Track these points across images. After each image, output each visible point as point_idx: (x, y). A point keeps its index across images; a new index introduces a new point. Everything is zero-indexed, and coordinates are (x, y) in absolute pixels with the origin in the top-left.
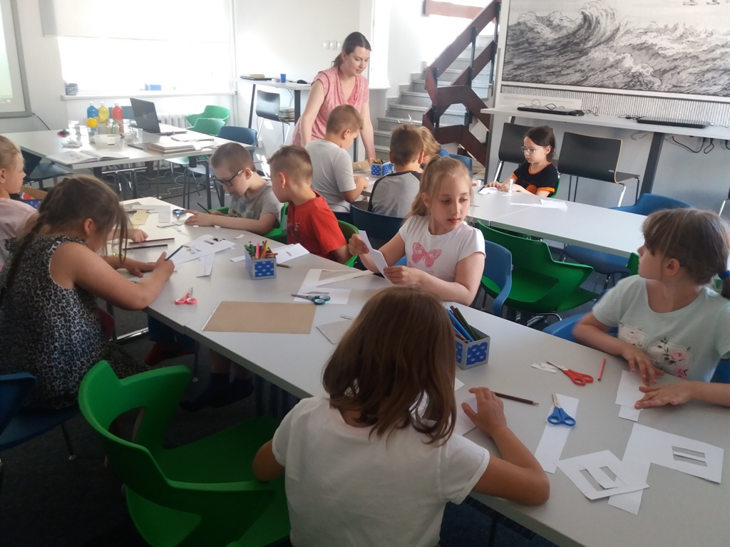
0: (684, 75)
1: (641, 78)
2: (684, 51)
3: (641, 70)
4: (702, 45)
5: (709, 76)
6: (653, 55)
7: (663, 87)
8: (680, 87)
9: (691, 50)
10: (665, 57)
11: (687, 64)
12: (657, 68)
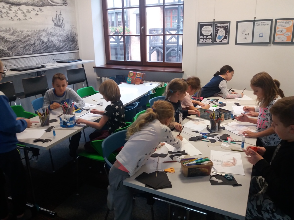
0: (19, 48)
1: (4, 52)
2: (16, 39)
3: (3, 48)
4: (21, 36)
5: (27, 47)
6: (5, 41)
7: (13, 54)
8: (19, 53)
9: (18, 38)
10: (10, 42)
11: (19, 44)
12: (9, 46)
